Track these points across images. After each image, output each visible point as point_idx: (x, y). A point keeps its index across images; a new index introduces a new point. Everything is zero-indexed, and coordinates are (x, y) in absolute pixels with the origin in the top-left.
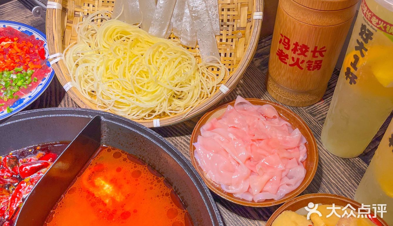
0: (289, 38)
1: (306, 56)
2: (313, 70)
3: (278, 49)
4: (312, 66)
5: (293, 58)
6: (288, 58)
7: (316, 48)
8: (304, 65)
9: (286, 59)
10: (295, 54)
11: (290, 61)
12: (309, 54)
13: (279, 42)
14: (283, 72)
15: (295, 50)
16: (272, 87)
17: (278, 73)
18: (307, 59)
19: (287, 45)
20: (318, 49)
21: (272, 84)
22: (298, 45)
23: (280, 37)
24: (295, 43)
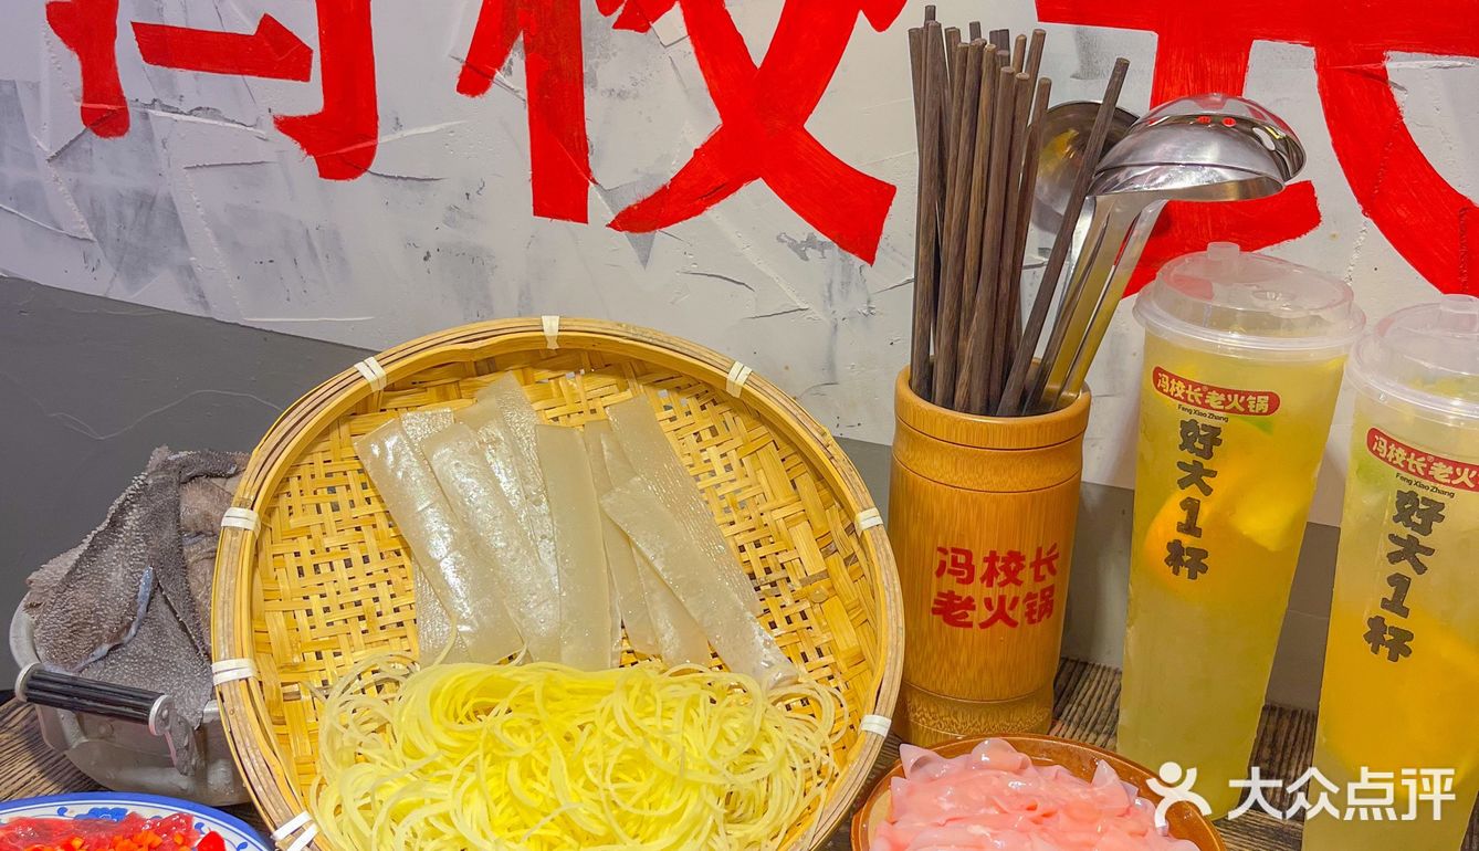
0: (967, 548)
1: (1019, 583)
2: (1039, 621)
3: (934, 595)
4: (1036, 608)
5: (988, 603)
6: (973, 608)
7: (1039, 551)
8: (1018, 614)
9: (969, 612)
10: (991, 586)
11: (981, 614)
12: (1026, 575)
13: (934, 576)
14: (963, 658)
15: (989, 578)
16: (932, 723)
17: (946, 666)
18: (1021, 592)
19: (966, 571)
20: (1044, 556)
21: (927, 715)
22: (997, 559)
23: (938, 557)
24: (988, 555)
